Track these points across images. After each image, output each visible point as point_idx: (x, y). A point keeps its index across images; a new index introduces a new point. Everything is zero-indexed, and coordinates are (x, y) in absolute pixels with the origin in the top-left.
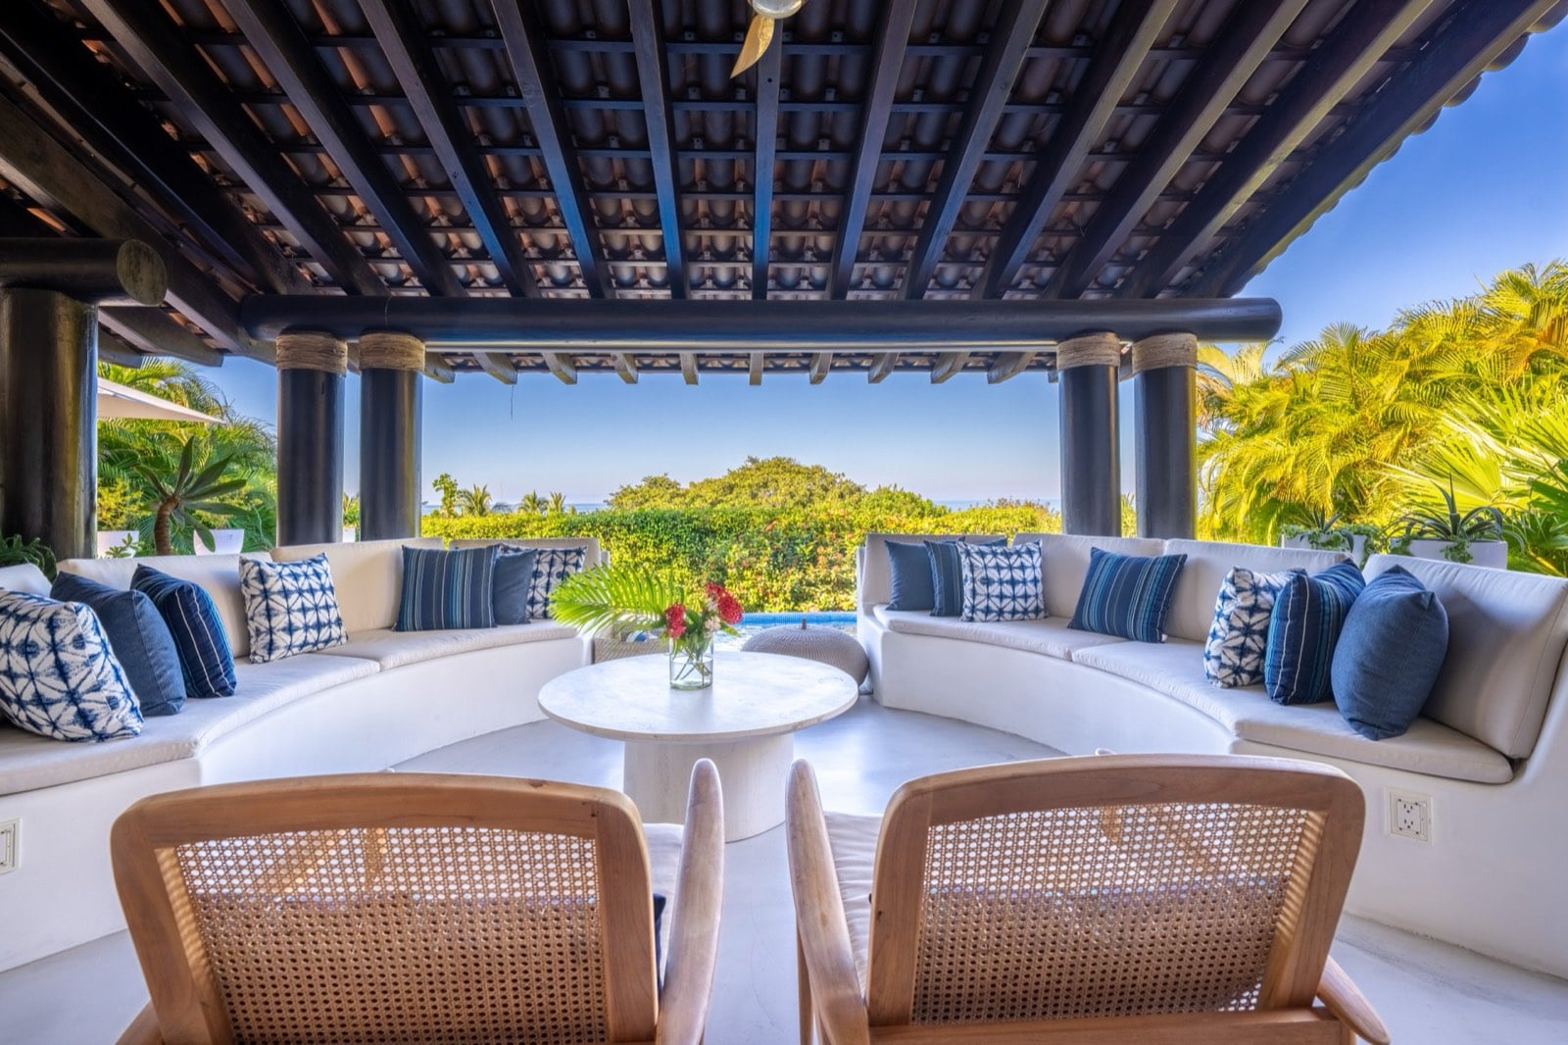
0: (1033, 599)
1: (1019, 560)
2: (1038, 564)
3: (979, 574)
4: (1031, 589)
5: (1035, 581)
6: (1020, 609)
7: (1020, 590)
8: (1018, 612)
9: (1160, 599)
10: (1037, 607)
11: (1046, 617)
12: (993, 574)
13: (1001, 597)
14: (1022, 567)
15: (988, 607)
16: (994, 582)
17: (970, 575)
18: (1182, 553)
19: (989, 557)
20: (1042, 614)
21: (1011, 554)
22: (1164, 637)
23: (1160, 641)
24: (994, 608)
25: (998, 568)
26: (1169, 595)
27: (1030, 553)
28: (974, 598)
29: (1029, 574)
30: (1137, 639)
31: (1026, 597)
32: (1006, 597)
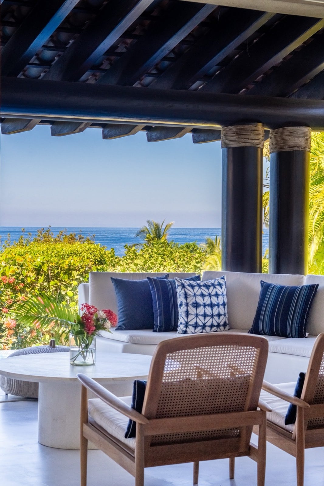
0: (223, 316)
1: (215, 290)
2: (225, 293)
3: (191, 300)
4: (222, 310)
5: (224, 304)
6: (216, 324)
7: (216, 311)
8: (215, 326)
9: (305, 312)
10: (225, 322)
11: (229, 329)
12: (200, 300)
13: (205, 315)
14: (217, 295)
15: (196, 323)
16: (200, 305)
17: (184, 301)
18: (316, 283)
19: (197, 288)
20: (227, 327)
21: (210, 286)
22: (307, 334)
23: (305, 337)
24: (200, 324)
25: (203, 295)
26: (309, 309)
27: (220, 285)
28: (187, 317)
29: (221, 300)
30: (292, 337)
31: (219, 315)
32: (208, 316)
